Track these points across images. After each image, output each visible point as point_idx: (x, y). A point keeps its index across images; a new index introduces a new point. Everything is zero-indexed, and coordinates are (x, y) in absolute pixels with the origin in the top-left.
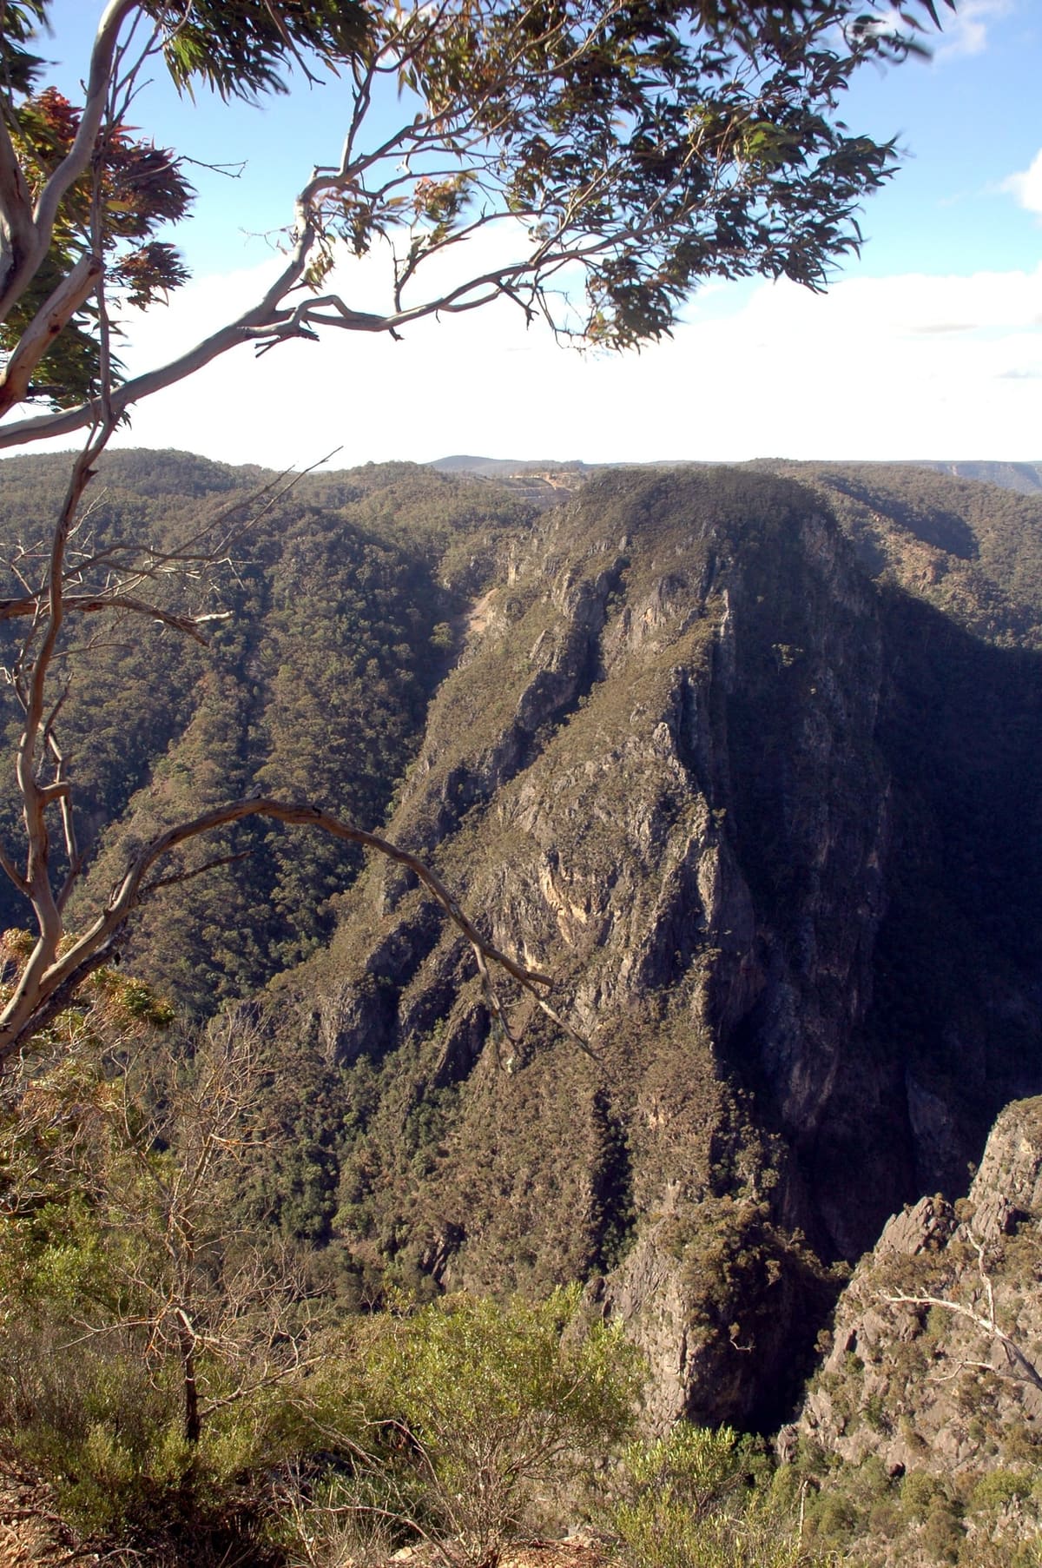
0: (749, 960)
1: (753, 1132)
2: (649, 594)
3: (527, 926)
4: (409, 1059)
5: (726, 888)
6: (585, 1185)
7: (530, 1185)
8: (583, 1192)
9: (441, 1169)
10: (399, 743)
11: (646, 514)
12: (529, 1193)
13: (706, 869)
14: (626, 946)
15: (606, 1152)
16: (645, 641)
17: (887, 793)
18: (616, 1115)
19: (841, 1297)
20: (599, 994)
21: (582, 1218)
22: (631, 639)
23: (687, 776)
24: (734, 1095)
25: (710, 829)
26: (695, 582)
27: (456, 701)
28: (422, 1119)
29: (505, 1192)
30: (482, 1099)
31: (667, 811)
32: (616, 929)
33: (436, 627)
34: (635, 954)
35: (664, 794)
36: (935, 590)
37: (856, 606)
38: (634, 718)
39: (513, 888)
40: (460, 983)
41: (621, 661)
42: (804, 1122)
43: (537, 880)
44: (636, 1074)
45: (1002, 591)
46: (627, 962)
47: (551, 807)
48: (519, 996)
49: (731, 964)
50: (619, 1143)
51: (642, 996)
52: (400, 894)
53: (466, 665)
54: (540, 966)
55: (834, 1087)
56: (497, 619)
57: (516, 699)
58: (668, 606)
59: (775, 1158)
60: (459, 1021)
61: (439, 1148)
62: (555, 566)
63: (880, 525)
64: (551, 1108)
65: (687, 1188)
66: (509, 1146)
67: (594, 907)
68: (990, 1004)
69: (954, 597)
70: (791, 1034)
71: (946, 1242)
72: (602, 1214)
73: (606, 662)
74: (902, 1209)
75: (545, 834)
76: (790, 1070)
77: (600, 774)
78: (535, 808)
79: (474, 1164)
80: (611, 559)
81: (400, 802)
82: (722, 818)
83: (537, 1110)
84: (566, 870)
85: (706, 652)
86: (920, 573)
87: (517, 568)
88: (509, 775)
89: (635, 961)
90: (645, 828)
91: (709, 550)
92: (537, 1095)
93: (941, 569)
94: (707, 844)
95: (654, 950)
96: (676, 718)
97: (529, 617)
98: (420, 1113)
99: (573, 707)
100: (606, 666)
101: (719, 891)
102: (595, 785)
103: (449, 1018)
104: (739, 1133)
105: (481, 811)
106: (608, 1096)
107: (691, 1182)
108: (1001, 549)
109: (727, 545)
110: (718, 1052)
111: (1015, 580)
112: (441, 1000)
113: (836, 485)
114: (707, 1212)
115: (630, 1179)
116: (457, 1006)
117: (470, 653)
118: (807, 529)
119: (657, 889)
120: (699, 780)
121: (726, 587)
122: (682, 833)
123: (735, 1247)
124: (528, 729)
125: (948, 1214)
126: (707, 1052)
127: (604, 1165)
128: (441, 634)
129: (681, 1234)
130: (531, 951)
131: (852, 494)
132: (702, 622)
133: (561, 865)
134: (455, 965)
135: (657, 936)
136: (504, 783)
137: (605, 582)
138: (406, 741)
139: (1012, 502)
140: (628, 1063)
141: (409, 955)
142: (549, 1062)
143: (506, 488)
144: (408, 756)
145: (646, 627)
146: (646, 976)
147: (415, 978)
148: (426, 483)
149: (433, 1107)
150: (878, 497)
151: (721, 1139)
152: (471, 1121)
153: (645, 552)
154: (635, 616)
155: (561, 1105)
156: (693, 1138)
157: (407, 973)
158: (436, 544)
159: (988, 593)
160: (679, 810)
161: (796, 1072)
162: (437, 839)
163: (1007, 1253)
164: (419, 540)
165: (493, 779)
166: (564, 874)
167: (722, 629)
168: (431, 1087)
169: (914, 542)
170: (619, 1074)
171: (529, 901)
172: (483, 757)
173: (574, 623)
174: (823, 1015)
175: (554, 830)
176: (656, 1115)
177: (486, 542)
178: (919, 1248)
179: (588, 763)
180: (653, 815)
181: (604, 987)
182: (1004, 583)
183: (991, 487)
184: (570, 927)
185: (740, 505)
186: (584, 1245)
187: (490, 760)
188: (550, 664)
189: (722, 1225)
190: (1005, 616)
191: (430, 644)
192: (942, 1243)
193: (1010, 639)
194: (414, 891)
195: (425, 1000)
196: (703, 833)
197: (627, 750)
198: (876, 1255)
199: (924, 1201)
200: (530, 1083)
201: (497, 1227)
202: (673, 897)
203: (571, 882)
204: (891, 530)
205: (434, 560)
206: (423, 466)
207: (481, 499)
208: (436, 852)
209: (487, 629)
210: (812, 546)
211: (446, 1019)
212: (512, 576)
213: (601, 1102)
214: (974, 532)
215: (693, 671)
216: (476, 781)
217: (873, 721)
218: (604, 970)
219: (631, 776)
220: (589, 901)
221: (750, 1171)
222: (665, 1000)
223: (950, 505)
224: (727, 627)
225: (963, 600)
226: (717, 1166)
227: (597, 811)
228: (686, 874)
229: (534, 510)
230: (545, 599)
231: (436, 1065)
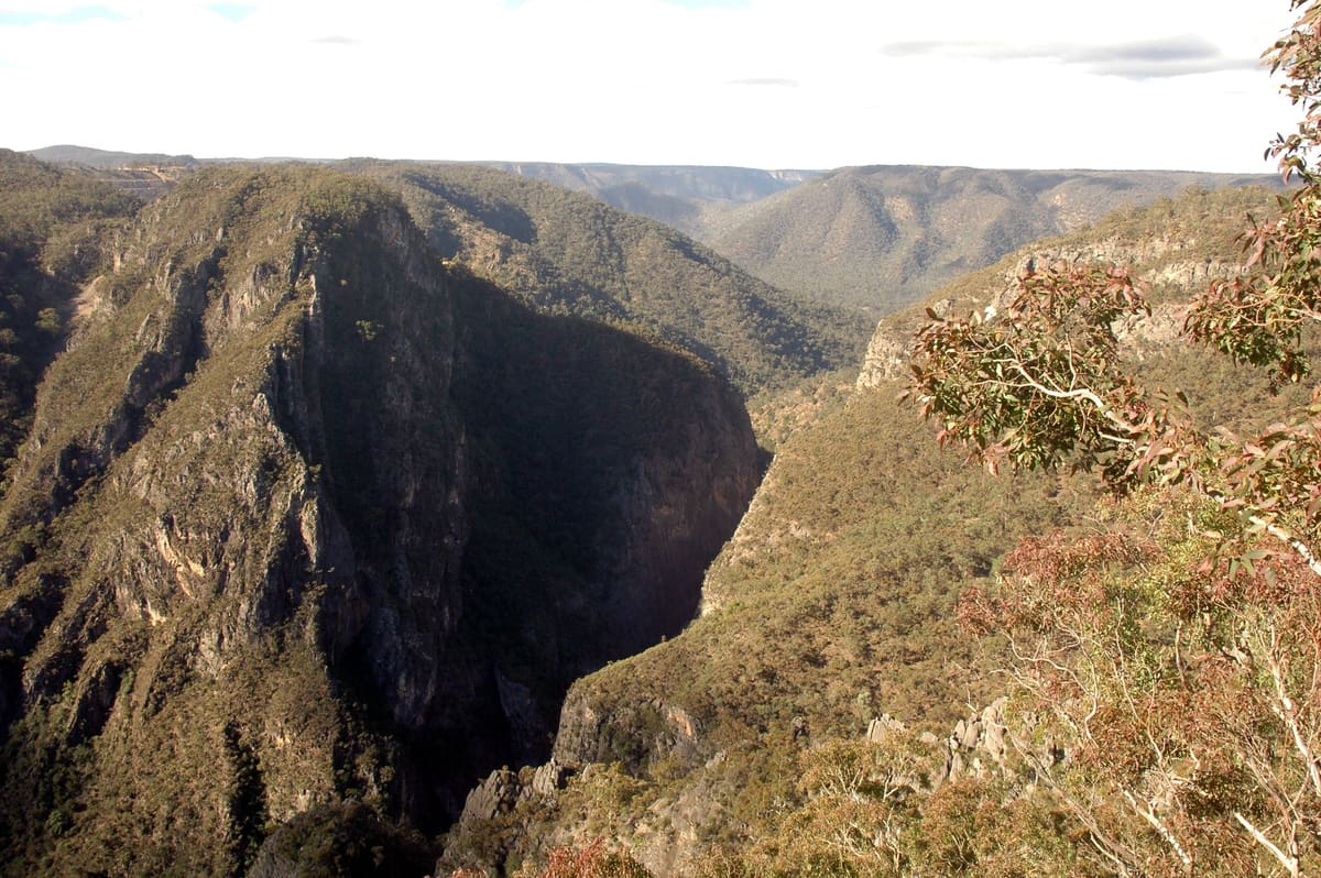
0: (353, 592)
1: (369, 738)
2: (244, 280)
3: (149, 584)
4: (37, 724)
5: (327, 532)
6: (223, 809)
7: (171, 820)
8: (222, 816)
9: (79, 823)
10: (9, 425)
11: (240, 208)
12: (170, 827)
13: (308, 517)
14: (243, 592)
15: (240, 776)
16: (243, 322)
17: (463, 440)
18: (247, 742)
19: (437, 865)
20: (221, 637)
21: (223, 840)
22: (230, 320)
23: (286, 438)
24: (350, 708)
25: (309, 484)
26: (285, 269)
27: (64, 382)
28: (56, 779)
29: (147, 831)
30: (118, 749)
31: (270, 470)
32: (232, 578)
33: (41, 313)
34: (251, 598)
35: (266, 456)
36: (502, 269)
37: (430, 286)
38: (235, 391)
39: (132, 552)
40: (86, 644)
41: (223, 339)
42: (415, 720)
43: (155, 542)
44: (262, 703)
45: (557, 268)
46: (244, 607)
47: (163, 475)
48: (146, 649)
49: (337, 597)
50: (251, 767)
51: (260, 634)
52: (17, 569)
53: (75, 345)
54: (164, 619)
55: (436, 690)
56: (102, 304)
57: (124, 378)
58: (263, 289)
59: (390, 756)
60: (88, 680)
61: (76, 804)
62: (157, 254)
63: (455, 215)
64: (185, 746)
65: (316, 794)
66: (147, 788)
67: (210, 561)
68: (558, 604)
69: (518, 274)
70: (395, 650)
71: (515, 803)
72: (242, 832)
73: (209, 342)
74: (478, 783)
75: (160, 500)
76: (397, 680)
77: (207, 442)
78: (148, 477)
79: (114, 812)
80: (209, 248)
81: (12, 481)
82: (319, 473)
83: (172, 750)
84: (181, 530)
85: (297, 330)
86: (490, 255)
87: (122, 256)
88: (122, 448)
89: (251, 604)
90: (251, 486)
91: (297, 240)
92: (171, 736)
93: (506, 251)
94: (307, 496)
95: (268, 593)
96: (273, 389)
97: (134, 303)
98: (52, 775)
99: (181, 383)
100: (210, 345)
101: (322, 536)
102: (203, 453)
103: (77, 679)
104: (356, 740)
105: (96, 484)
106: (238, 726)
107: (319, 789)
108: (555, 234)
109: (312, 236)
110: (331, 674)
111: (567, 259)
112: (68, 663)
113: (417, 181)
114: (317, 816)
115: (265, 796)
116: (85, 667)
117: (79, 336)
118: (383, 222)
119: (266, 537)
120: (296, 440)
121: (313, 273)
122: (284, 489)
123: (344, 840)
124: (139, 405)
125: (514, 780)
126: (322, 675)
127: (239, 788)
128: (48, 318)
129: (295, 839)
130: (155, 607)
131: (431, 189)
132: (293, 304)
133: (176, 527)
134: (80, 629)
135: (269, 581)
136: (118, 456)
137: (204, 270)
138: (16, 422)
139: (562, 196)
140: (253, 695)
141: (31, 625)
142: (180, 704)
143: (114, 180)
144: (19, 436)
145: (244, 308)
146: (262, 616)
147: (39, 647)
148: (23, 172)
149: (67, 766)
150: (454, 192)
151: (342, 748)
152: (106, 772)
153: (241, 242)
154: (233, 299)
155: (195, 741)
156: (317, 751)
157: (31, 641)
158: (36, 232)
159: (546, 270)
160: (280, 469)
161: (402, 681)
162: (53, 513)
163: (560, 803)
164: (16, 228)
165: (106, 453)
166: (179, 534)
167: (311, 309)
168: (63, 747)
169: (483, 229)
170: (246, 706)
171: (148, 561)
172: (95, 434)
173: (176, 307)
174: (419, 630)
175: (167, 495)
176: (282, 736)
177: (90, 232)
178: (494, 812)
179: (195, 434)
180: (257, 476)
181: (225, 631)
182: (558, 262)
183: (546, 184)
184: (189, 582)
185: (323, 201)
186: (227, 864)
187: (102, 435)
188: (156, 345)
189: (331, 824)
190: (559, 288)
191: (37, 328)
192: (511, 805)
193: (564, 307)
194: (32, 564)
195: (50, 666)
196: (302, 487)
197: (230, 419)
198: (462, 824)
199: (494, 774)
200: (164, 727)
201: (141, 866)
202: (281, 545)
203: (187, 541)
204: (465, 219)
205: (35, 250)
206: (22, 155)
207: (84, 190)
208: (52, 525)
209: (94, 314)
210: (389, 235)
211: (74, 681)
212: (118, 264)
213: (232, 733)
214: (533, 220)
215: (286, 347)
216: (90, 455)
217: (448, 382)
218: (224, 616)
219: (235, 442)
220: (204, 555)
221: (370, 771)
222: (281, 635)
223: (513, 198)
224: (315, 307)
225: (525, 276)
226: (341, 771)
227: (206, 475)
228: (291, 524)
229: (139, 201)
230: (149, 286)
231: (68, 725)
